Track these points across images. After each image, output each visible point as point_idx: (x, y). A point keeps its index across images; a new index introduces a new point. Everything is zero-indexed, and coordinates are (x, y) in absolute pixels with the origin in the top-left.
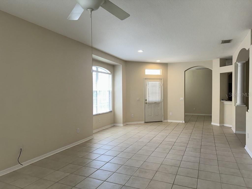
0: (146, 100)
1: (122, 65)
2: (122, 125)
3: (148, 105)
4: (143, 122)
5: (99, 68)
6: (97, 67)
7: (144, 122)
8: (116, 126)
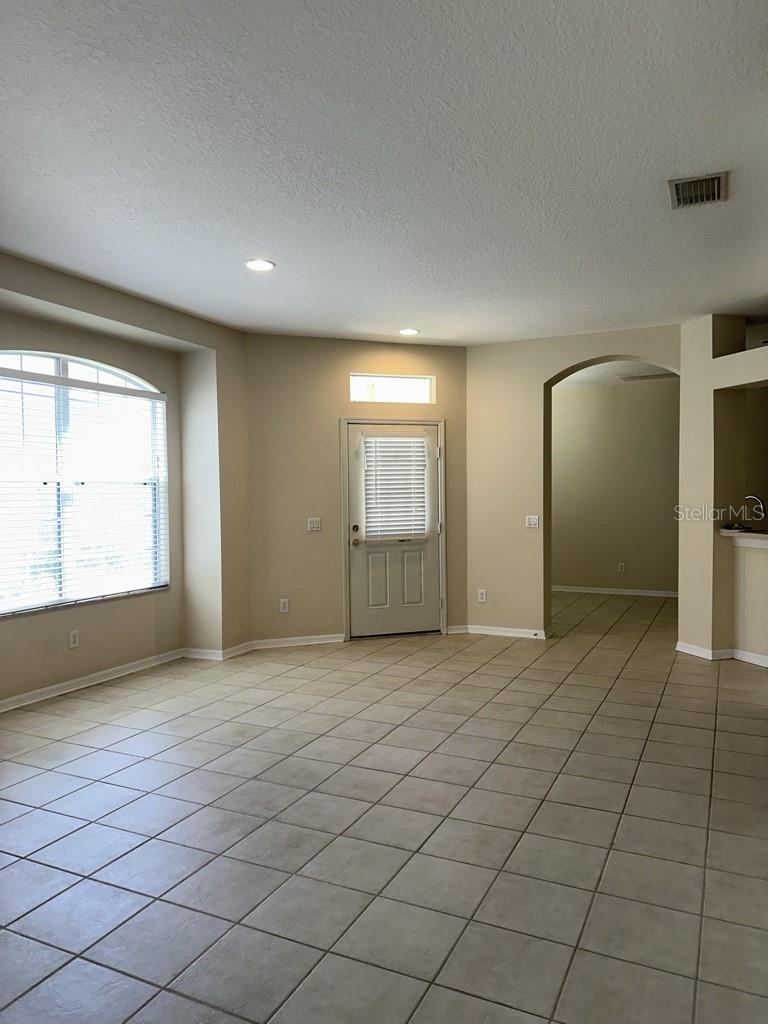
0: (356, 528)
1: (214, 351)
2: (217, 655)
3: (368, 554)
4: (339, 638)
5: (71, 361)
6: (58, 359)
7: (343, 635)
8: (191, 659)
